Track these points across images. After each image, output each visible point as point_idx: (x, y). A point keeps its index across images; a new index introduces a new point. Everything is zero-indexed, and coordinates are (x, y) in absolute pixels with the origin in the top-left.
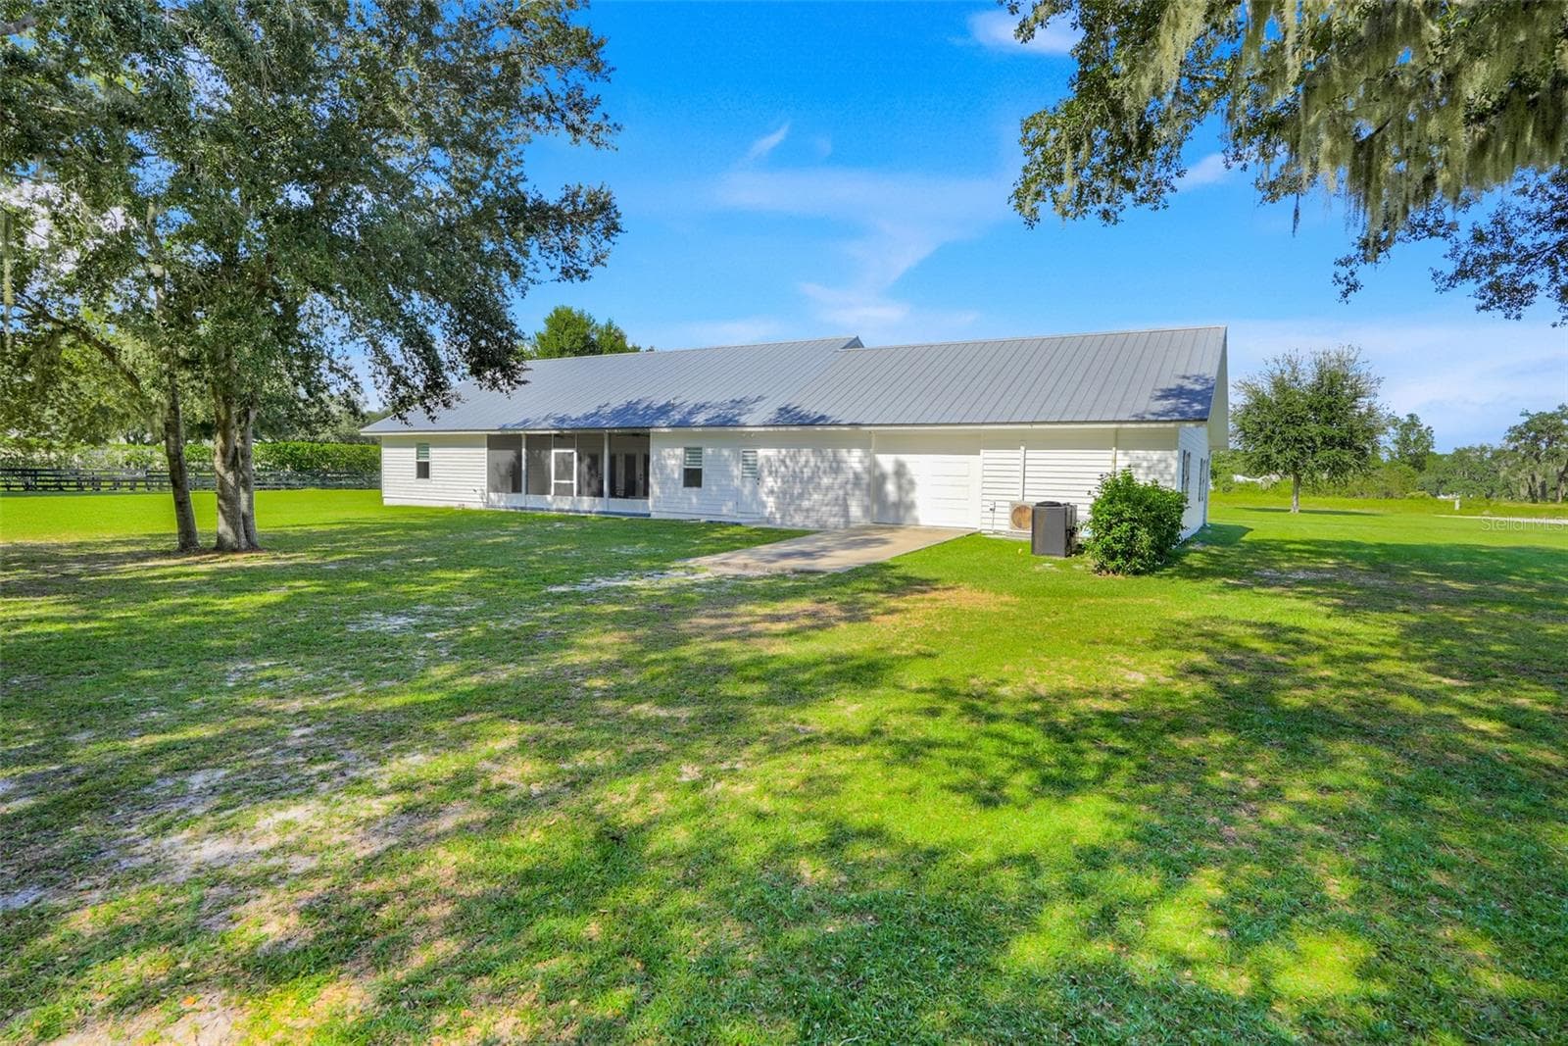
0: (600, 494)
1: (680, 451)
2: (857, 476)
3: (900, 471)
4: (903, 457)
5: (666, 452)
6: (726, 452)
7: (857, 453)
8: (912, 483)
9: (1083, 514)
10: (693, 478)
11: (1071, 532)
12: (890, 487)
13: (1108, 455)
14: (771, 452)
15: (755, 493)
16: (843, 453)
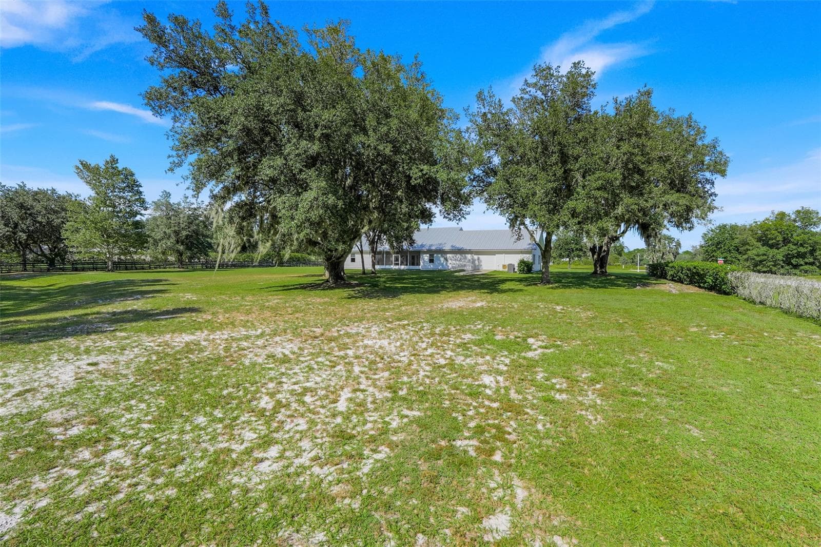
0: (407, 265)
1: (428, 255)
2: (469, 260)
3: (478, 259)
4: (480, 256)
5: (424, 255)
6: (440, 255)
7: (470, 255)
8: (481, 261)
9: (516, 265)
10: (431, 261)
11: (514, 269)
12: (477, 262)
13: (520, 255)
14: (451, 255)
15: (446, 264)
16: (467, 255)
